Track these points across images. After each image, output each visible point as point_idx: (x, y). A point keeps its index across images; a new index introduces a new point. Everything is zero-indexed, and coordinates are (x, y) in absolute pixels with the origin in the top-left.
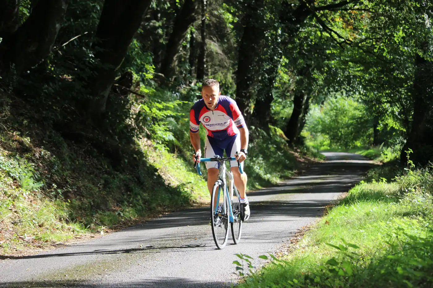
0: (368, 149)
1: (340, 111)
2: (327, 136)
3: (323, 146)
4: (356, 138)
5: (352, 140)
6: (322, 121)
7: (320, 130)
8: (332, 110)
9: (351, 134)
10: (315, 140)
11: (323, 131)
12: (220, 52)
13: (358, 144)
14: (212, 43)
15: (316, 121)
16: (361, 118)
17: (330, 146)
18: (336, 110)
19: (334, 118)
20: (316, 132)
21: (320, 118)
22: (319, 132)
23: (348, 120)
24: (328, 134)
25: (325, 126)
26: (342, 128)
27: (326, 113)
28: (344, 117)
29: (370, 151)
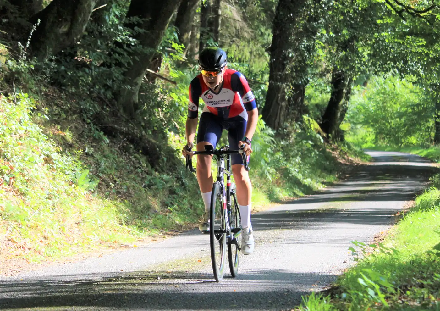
0: (427, 147)
1: (389, 95)
2: (371, 129)
3: (366, 142)
4: (409, 133)
5: (405, 135)
6: (364, 108)
7: (361, 121)
8: (378, 94)
9: (405, 125)
10: (354, 135)
11: (366, 123)
12: (238, 17)
13: (413, 140)
14: (228, 6)
15: (357, 108)
16: (418, 105)
17: (374, 143)
18: (384, 94)
19: (381, 104)
20: (355, 124)
21: (362, 105)
22: (360, 123)
23: (401, 108)
24: (373, 126)
25: (369, 115)
26: (392, 118)
27: (370, 99)
28: (395, 103)
29: (430, 150)
